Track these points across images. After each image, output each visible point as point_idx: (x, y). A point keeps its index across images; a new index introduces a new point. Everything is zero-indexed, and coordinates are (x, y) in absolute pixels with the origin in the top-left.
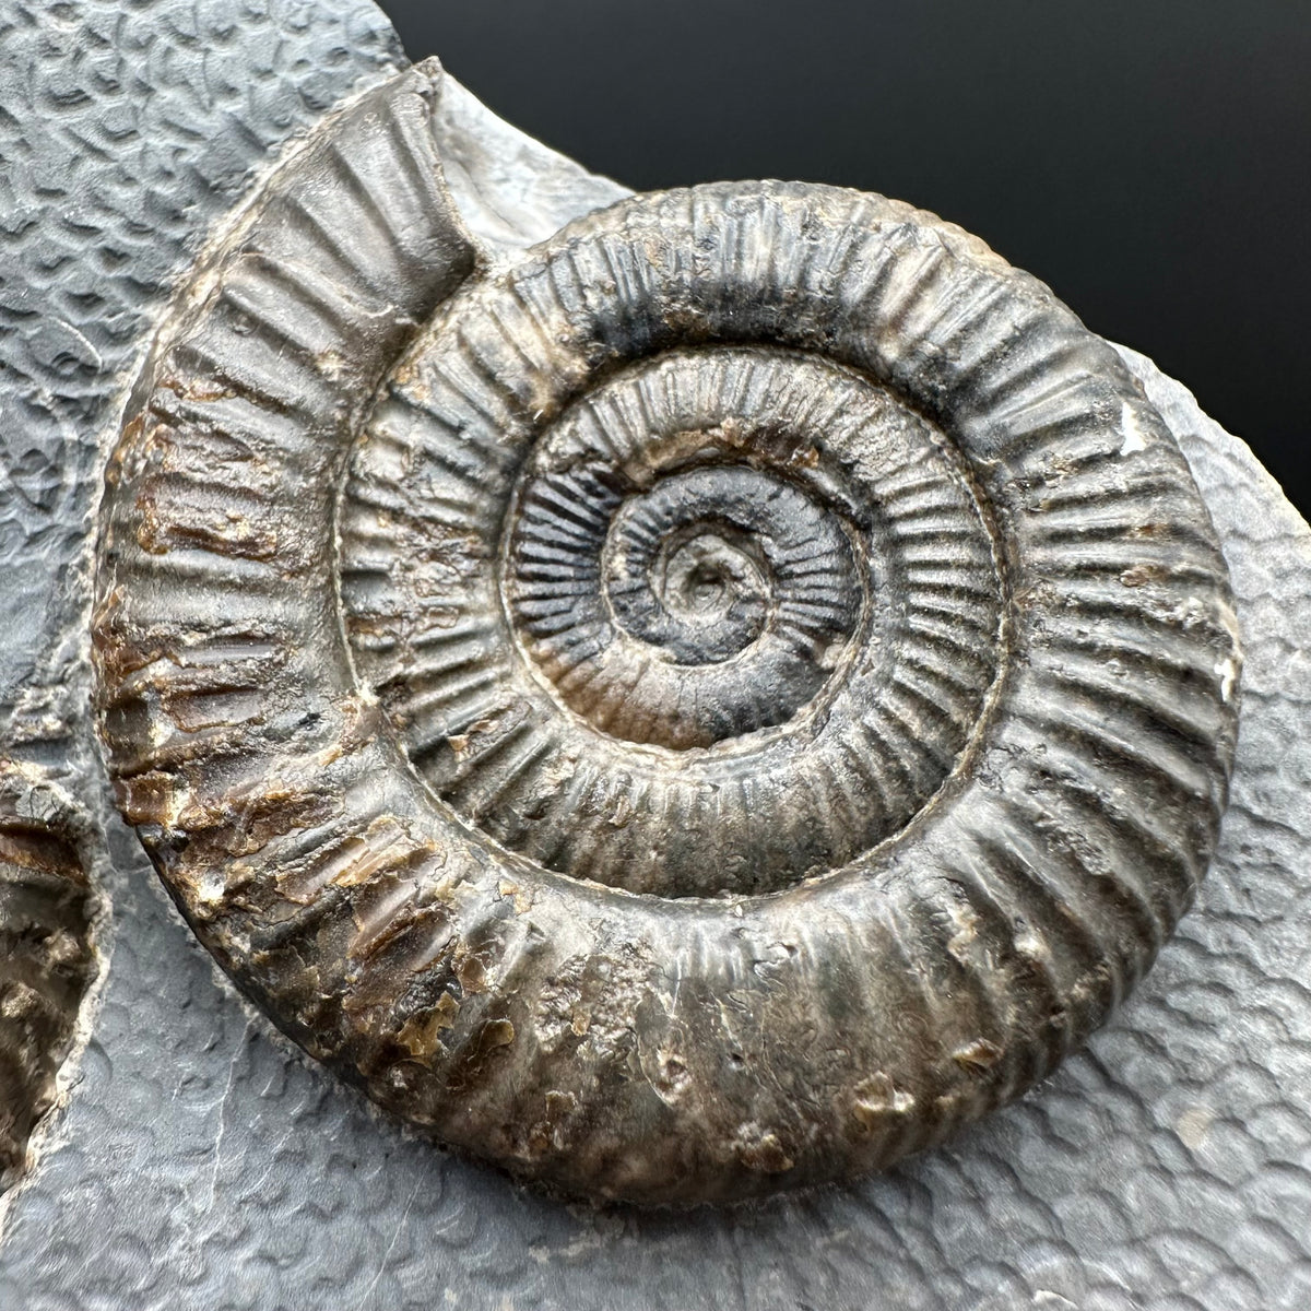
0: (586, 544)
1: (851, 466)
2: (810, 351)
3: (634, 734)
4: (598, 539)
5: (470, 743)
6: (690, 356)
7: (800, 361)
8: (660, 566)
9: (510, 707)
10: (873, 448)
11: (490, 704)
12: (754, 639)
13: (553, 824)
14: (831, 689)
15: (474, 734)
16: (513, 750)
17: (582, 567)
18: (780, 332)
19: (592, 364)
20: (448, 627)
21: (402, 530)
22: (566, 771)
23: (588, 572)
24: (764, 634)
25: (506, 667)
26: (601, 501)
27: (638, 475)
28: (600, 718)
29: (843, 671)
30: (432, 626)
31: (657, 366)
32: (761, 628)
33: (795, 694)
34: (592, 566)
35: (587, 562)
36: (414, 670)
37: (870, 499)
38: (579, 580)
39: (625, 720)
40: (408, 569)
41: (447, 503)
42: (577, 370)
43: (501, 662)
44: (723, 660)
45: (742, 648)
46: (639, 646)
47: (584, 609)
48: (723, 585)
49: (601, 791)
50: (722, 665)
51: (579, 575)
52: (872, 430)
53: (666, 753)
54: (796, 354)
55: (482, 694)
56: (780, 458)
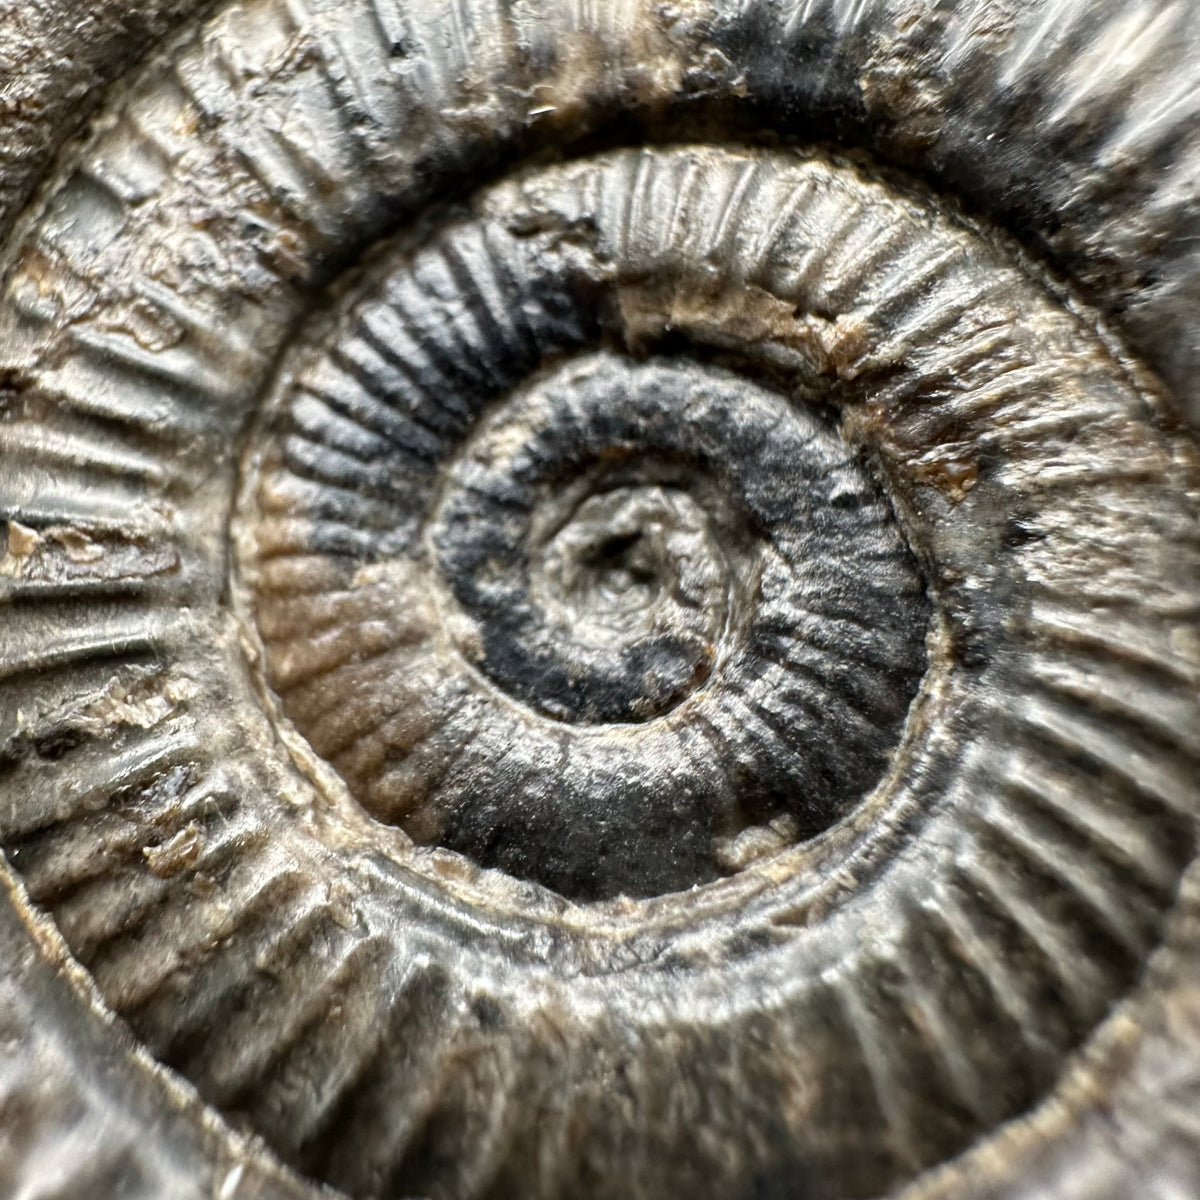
0: (472, 371)
1: (1024, 537)
2: (1088, 295)
3: (317, 732)
4: (498, 378)
5: (37, 554)
6: (866, 177)
7: (1056, 302)
8: (572, 492)
9: (142, 543)
10: (1087, 532)
11: (114, 514)
12: (636, 718)
13: (59, 783)
14: (701, 904)
15: (54, 544)
16: (92, 615)
17: (439, 404)
18: (1055, 223)
19: (689, 84)
20: (145, 346)
21: (198, 154)
22: (144, 713)
23: (443, 419)
24: (660, 721)
25: (195, 478)
26: (549, 320)
27: (636, 317)
28: (286, 666)
29: (747, 888)
30: (122, 329)
31: (798, 160)
32: (662, 709)
33: (634, 867)
34: (457, 414)
35: (455, 402)
36: (48, 381)
37: (1018, 619)
38: (418, 420)
39: (321, 695)
40: (160, 218)
41: (291, 152)
42: (658, 78)
43: (191, 463)
44: (559, 717)
45: (606, 718)
46: (441, 596)
47: (394, 474)
48: (654, 593)
49: (170, 786)
50: (550, 724)
51: (425, 413)
52: (1111, 501)
53: (344, 804)
54: (1058, 288)
55: (119, 488)
56: (903, 443)
